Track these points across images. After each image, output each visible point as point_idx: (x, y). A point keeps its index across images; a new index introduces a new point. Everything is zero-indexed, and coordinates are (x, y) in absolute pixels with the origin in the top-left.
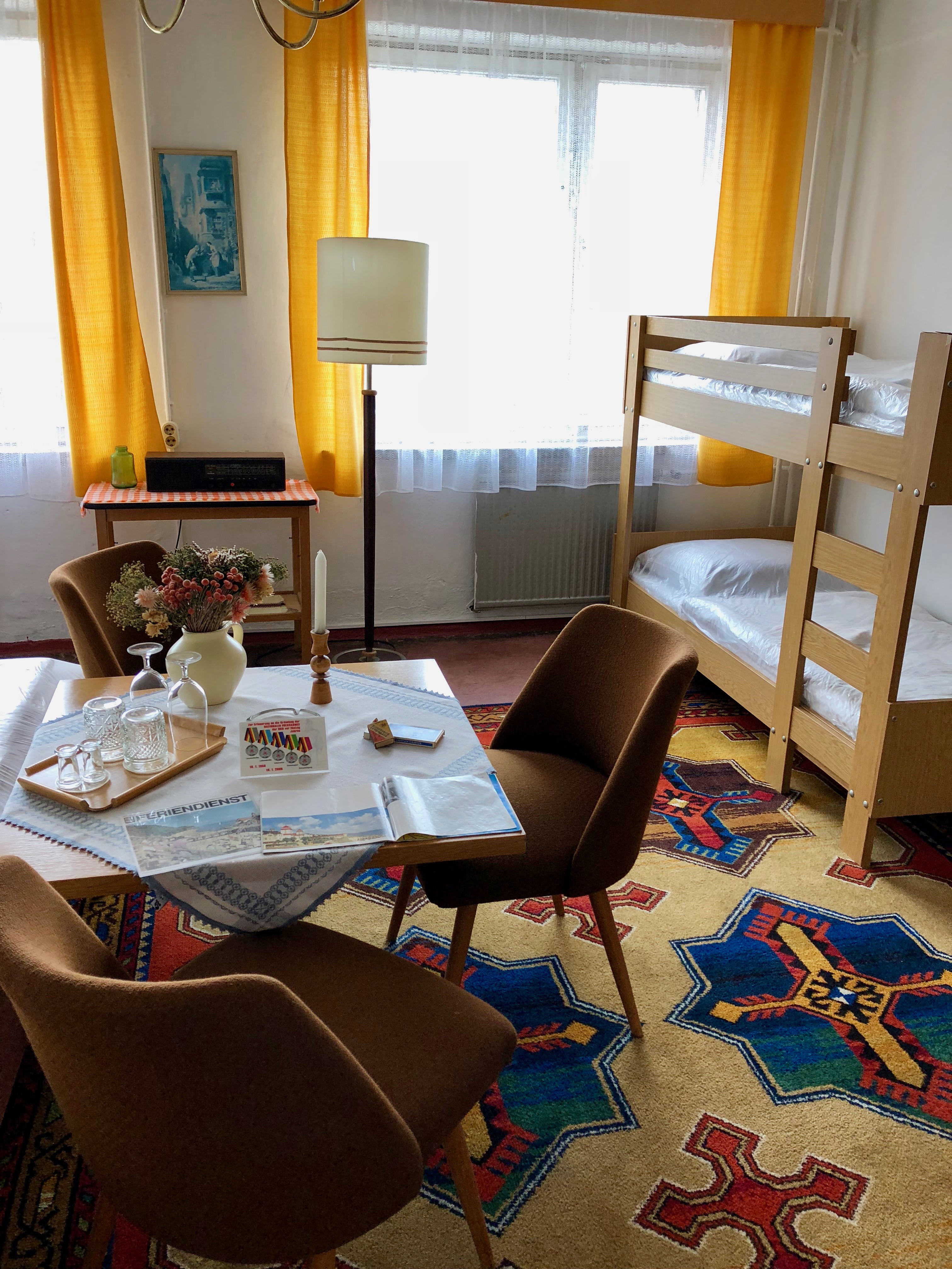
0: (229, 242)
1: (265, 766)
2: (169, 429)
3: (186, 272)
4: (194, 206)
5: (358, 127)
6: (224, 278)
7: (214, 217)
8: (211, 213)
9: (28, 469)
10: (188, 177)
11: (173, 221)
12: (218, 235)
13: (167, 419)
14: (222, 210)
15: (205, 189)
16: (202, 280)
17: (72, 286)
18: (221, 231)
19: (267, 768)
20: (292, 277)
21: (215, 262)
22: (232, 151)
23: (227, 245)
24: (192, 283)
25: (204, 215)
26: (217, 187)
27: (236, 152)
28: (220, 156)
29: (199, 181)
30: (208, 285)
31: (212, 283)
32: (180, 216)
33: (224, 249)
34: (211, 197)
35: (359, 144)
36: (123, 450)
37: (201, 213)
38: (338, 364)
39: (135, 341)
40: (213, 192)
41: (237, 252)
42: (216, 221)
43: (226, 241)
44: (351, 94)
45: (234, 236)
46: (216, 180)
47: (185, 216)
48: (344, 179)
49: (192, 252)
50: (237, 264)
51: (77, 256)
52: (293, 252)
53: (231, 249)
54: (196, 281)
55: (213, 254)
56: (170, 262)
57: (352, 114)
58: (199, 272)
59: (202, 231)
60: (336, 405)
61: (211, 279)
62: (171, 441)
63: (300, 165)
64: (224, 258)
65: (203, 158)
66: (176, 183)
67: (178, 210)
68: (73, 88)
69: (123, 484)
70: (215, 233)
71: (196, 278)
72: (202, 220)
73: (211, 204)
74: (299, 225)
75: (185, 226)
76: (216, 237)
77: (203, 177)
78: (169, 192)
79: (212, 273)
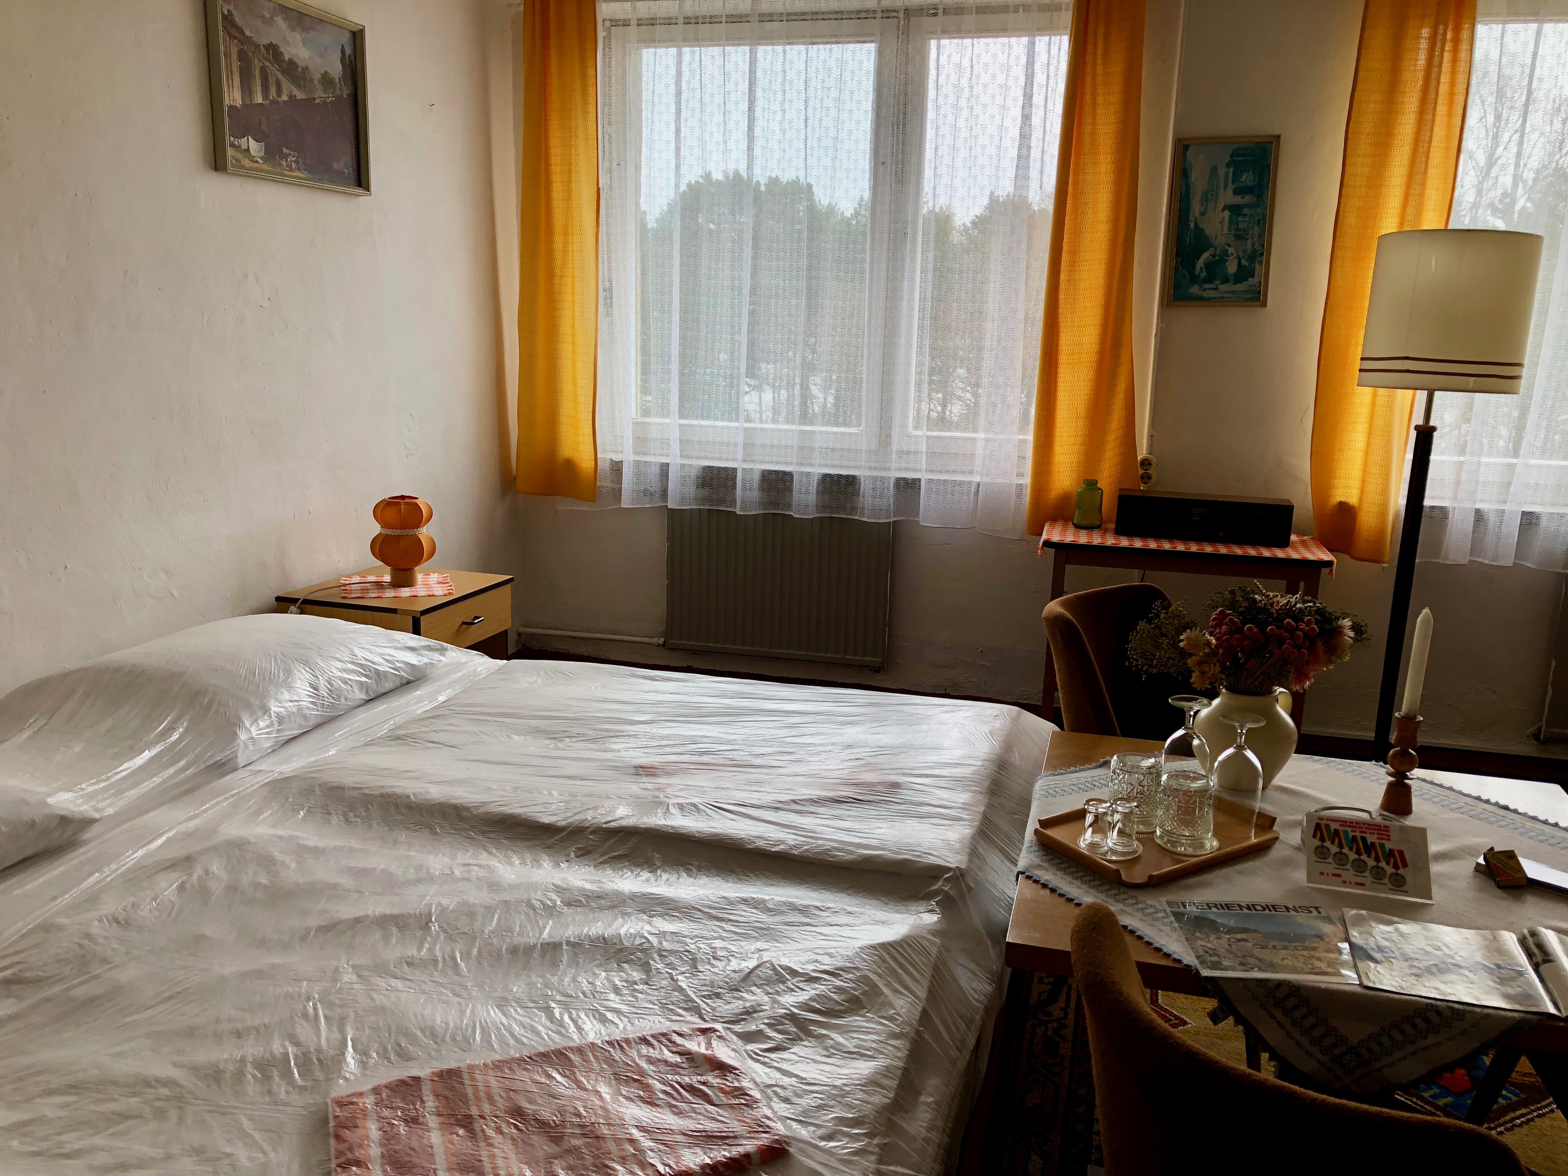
0: (1253, 244)
1: (1340, 876)
2: (1145, 463)
3: (1194, 279)
4: (1216, 202)
5: (1452, 94)
6: (1239, 287)
7: (1239, 215)
8: (1235, 210)
9: (980, 499)
10: (1214, 170)
11: (1188, 220)
12: (1240, 236)
13: (1145, 452)
14: (1249, 206)
15: (1233, 183)
16: (1214, 289)
17: (1062, 296)
18: (1245, 231)
19: (1343, 878)
20: (1332, 283)
21: (1232, 267)
22: (1273, 136)
23: (1249, 247)
24: (1200, 293)
25: (1227, 213)
26: (1247, 179)
27: (1278, 137)
28: (1257, 143)
29: (1227, 173)
30: (1219, 295)
31: (1224, 292)
32: (1197, 214)
33: (1245, 251)
34: (1236, 192)
35: (1450, 115)
36: (1091, 485)
37: (1223, 210)
38: (1381, 391)
39: (1124, 359)
40: (1241, 185)
41: (1262, 254)
42: (1240, 219)
43: (1249, 242)
44: (1447, 56)
45: (1261, 236)
46: (1248, 171)
47: (1202, 214)
48: (1424, 159)
49: (1206, 255)
50: (1259, 269)
51: (1072, 263)
52: (1338, 253)
53: (1255, 251)
54: (1205, 290)
55: (1231, 258)
56: (1176, 268)
57: (1445, 79)
58: (1209, 279)
59: (1222, 230)
60: (1368, 443)
61: (1223, 287)
62: (1146, 478)
63: (1364, 145)
64: (1244, 262)
65: (1236, 146)
66: (1198, 178)
67: (1196, 207)
68: (1099, 79)
69: (1085, 523)
70: (1238, 233)
71: (1206, 286)
72: (1224, 218)
73: (1238, 200)
74: (1351, 220)
75: (1201, 226)
76: (1237, 237)
77: (1232, 169)
78: (1188, 187)
79: (1226, 280)
